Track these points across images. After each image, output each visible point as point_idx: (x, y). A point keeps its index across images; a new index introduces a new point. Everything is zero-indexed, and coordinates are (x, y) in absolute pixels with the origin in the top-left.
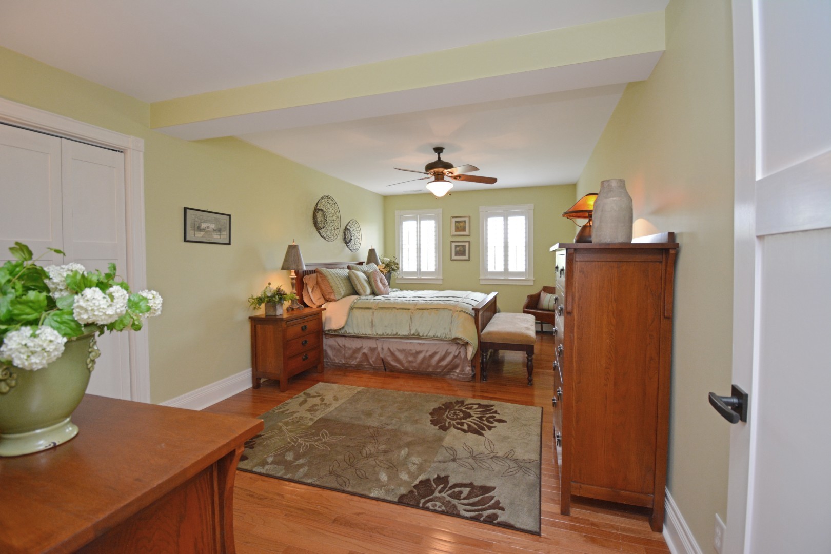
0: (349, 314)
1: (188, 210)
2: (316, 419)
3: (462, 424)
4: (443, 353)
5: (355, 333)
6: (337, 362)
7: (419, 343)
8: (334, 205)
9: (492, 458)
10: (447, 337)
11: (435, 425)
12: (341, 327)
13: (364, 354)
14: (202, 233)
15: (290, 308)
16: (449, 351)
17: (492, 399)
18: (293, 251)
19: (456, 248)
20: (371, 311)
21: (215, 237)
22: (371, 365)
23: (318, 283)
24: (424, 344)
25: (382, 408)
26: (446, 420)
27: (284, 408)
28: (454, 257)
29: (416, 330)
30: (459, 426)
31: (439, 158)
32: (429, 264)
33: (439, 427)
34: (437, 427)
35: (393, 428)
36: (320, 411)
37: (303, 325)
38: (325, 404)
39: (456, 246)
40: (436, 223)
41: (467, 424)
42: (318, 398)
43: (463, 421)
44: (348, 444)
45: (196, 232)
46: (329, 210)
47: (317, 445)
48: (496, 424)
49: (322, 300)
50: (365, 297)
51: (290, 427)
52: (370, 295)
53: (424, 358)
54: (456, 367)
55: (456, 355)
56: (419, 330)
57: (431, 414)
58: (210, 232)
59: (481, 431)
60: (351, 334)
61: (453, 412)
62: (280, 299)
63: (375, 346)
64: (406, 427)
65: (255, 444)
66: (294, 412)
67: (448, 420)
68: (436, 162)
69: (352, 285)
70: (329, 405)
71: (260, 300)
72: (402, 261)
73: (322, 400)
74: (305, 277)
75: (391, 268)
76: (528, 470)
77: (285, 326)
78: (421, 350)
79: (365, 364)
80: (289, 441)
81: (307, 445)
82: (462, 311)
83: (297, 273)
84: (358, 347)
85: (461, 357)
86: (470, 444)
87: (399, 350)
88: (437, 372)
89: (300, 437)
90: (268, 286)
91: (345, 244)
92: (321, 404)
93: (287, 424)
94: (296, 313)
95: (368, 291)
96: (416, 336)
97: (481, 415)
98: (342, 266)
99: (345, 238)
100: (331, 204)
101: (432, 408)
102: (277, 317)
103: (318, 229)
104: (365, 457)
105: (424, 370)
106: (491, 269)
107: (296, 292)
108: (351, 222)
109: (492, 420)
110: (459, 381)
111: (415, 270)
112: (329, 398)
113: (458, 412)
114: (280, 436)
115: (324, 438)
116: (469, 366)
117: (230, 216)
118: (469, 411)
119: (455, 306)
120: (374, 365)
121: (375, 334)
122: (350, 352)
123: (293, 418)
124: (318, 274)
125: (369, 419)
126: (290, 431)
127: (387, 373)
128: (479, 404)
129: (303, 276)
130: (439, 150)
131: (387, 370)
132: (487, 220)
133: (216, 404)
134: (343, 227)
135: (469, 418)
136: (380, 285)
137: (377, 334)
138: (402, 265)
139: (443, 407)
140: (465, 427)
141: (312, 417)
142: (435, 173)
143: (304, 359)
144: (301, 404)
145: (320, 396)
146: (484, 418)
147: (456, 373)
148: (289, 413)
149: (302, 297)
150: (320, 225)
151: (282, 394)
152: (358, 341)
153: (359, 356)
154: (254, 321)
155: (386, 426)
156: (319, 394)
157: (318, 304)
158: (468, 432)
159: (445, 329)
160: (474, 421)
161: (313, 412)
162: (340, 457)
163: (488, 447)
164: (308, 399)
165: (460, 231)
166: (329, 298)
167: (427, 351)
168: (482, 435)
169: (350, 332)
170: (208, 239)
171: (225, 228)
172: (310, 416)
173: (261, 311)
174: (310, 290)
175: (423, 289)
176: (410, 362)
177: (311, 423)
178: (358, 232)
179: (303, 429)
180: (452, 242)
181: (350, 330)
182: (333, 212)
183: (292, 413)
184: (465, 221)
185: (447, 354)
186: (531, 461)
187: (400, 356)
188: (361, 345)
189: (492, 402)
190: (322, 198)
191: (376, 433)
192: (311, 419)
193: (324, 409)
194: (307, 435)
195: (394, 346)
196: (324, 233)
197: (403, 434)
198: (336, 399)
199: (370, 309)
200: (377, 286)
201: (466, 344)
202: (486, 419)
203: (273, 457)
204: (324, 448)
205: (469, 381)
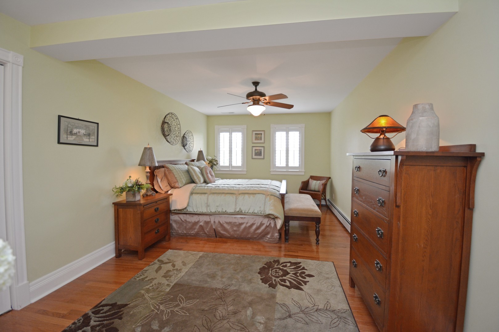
0: (190, 198)
1: (62, 118)
2: (172, 284)
3: (284, 281)
4: (259, 224)
5: (194, 212)
6: (180, 232)
7: (241, 217)
8: (176, 120)
9: (316, 311)
10: (262, 213)
11: (266, 284)
12: (184, 207)
13: (201, 226)
14: (74, 137)
15: (145, 194)
16: (263, 222)
17: (297, 257)
18: (148, 151)
19: (255, 151)
20: (206, 195)
21: (85, 140)
22: (206, 234)
23: (165, 175)
24: (245, 218)
25: (222, 270)
26: (272, 278)
27: (144, 275)
28: (254, 157)
29: (240, 208)
30: (283, 283)
31: (256, 89)
32: (237, 161)
33: (268, 285)
34: (267, 285)
35: (235, 288)
36: (174, 276)
37: (155, 207)
38: (177, 269)
39: (255, 150)
40: (242, 134)
41: (288, 281)
42: (171, 264)
43: (284, 278)
44: (203, 307)
45: (68, 136)
46: (173, 123)
47: (177, 311)
48: (308, 279)
49: (169, 188)
50: (200, 185)
51: (151, 294)
52: (203, 183)
53: (245, 228)
54: (268, 234)
55: (268, 225)
56: (242, 209)
57: (259, 273)
58: (81, 136)
59: (299, 286)
60: (192, 212)
61: (274, 270)
62: (139, 188)
63: (209, 220)
64: (244, 287)
65: (123, 314)
66: (152, 279)
67: (274, 278)
68: (254, 92)
69: (190, 176)
70: (180, 270)
71: (122, 190)
72: (219, 159)
73: (174, 266)
74: (155, 171)
75: (213, 163)
76: (346, 320)
77: (143, 209)
78: (243, 222)
79: (201, 233)
80: (153, 308)
81: (169, 312)
82: (272, 195)
83: (150, 168)
84: (196, 221)
85: (271, 226)
86: (296, 299)
87: (227, 223)
88: (254, 237)
89: (161, 304)
90: (129, 178)
91: (183, 147)
92: (173, 270)
93: (148, 291)
94: (150, 199)
95: (202, 180)
96: (240, 213)
97: (295, 272)
98: (181, 163)
99: (183, 143)
100: (174, 119)
101: (259, 268)
102: (136, 203)
103: (165, 136)
104: (219, 320)
105: (245, 236)
106: (278, 164)
107: (150, 182)
108: (187, 132)
109: (303, 275)
110: (270, 243)
111: (228, 165)
112: (179, 264)
113: (278, 270)
114: (144, 304)
115: (181, 303)
116: (277, 233)
117: (98, 124)
118: (285, 268)
119: (266, 191)
120: (208, 234)
121: (210, 212)
122: (190, 225)
123: (153, 285)
124: (166, 169)
125: (214, 282)
126: (152, 298)
127: (217, 239)
128: (290, 262)
129: (154, 170)
130: (256, 84)
131: (217, 237)
132: (275, 134)
133: (85, 274)
134: (182, 135)
135: (288, 275)
136: (210, 176)
137: (211, 212)
138: (219, 162)
139: (266, 266)
140: (288, 284)
141: (169, 283)
142: (253, 99)
143: (156, 233)
144: (157, 271)
145: (171, 262)
146: (298, 274)
147: (268, 237)
148: (149, 280)
149: (153, 186)
150: (166, 133)
151: (140, 262)
152: (196, 216)
153: (197, 227)
154: (117, 206)
155: (229, 287)
156: (170, 260)
157: (165, 190)
158: (291, 288)
159: (260, 207)
160: (292, 277)
161: (168, 278)
162: (199, 322)
163: (310, 301)
164: (162, 265)
165: (258, 140)
166: (174, 186)
167: (247, 223)
168: (301, 289)
169: (191, 211)
170: (79, 141)
171: (94, 133)
172: (167, 283)
173: (123, 198)
174: (159, 180)
175: (237, 178)
176: (235, 231)
177: (168, 290)
178: (192, 139)
179: (162, 295)
180: (253, 147)
181: (190, 210)
182: (175, 124)
183: (151, 279)
184: (261, 134)
185: (262, 224)
186: (344, 311)
187: (228, 227)
188: (199, 220)
189: (299, 260)
190: (168, 114)
191: (222, 295)
192: (168, 285)
193: (177, 274)
194: (166, 302)
195: (223, 219)
196: (169, 139)
197: (244, 294)
198: (184, 264)
199: (205, 193)
200: (208, 177)
201: (275, 218)
202: (300, 275)
203: (140, 328)
204: (184, 314)
205: (276, 243)
